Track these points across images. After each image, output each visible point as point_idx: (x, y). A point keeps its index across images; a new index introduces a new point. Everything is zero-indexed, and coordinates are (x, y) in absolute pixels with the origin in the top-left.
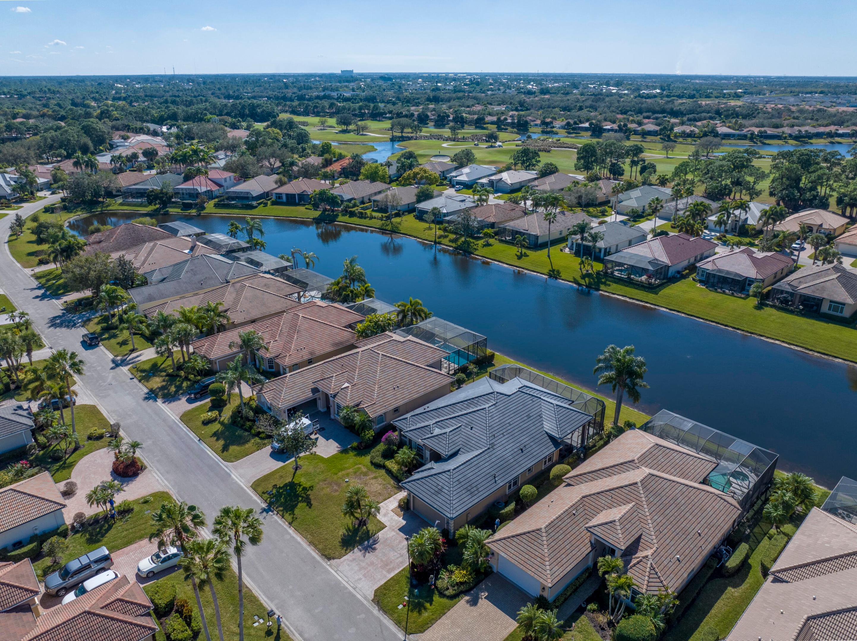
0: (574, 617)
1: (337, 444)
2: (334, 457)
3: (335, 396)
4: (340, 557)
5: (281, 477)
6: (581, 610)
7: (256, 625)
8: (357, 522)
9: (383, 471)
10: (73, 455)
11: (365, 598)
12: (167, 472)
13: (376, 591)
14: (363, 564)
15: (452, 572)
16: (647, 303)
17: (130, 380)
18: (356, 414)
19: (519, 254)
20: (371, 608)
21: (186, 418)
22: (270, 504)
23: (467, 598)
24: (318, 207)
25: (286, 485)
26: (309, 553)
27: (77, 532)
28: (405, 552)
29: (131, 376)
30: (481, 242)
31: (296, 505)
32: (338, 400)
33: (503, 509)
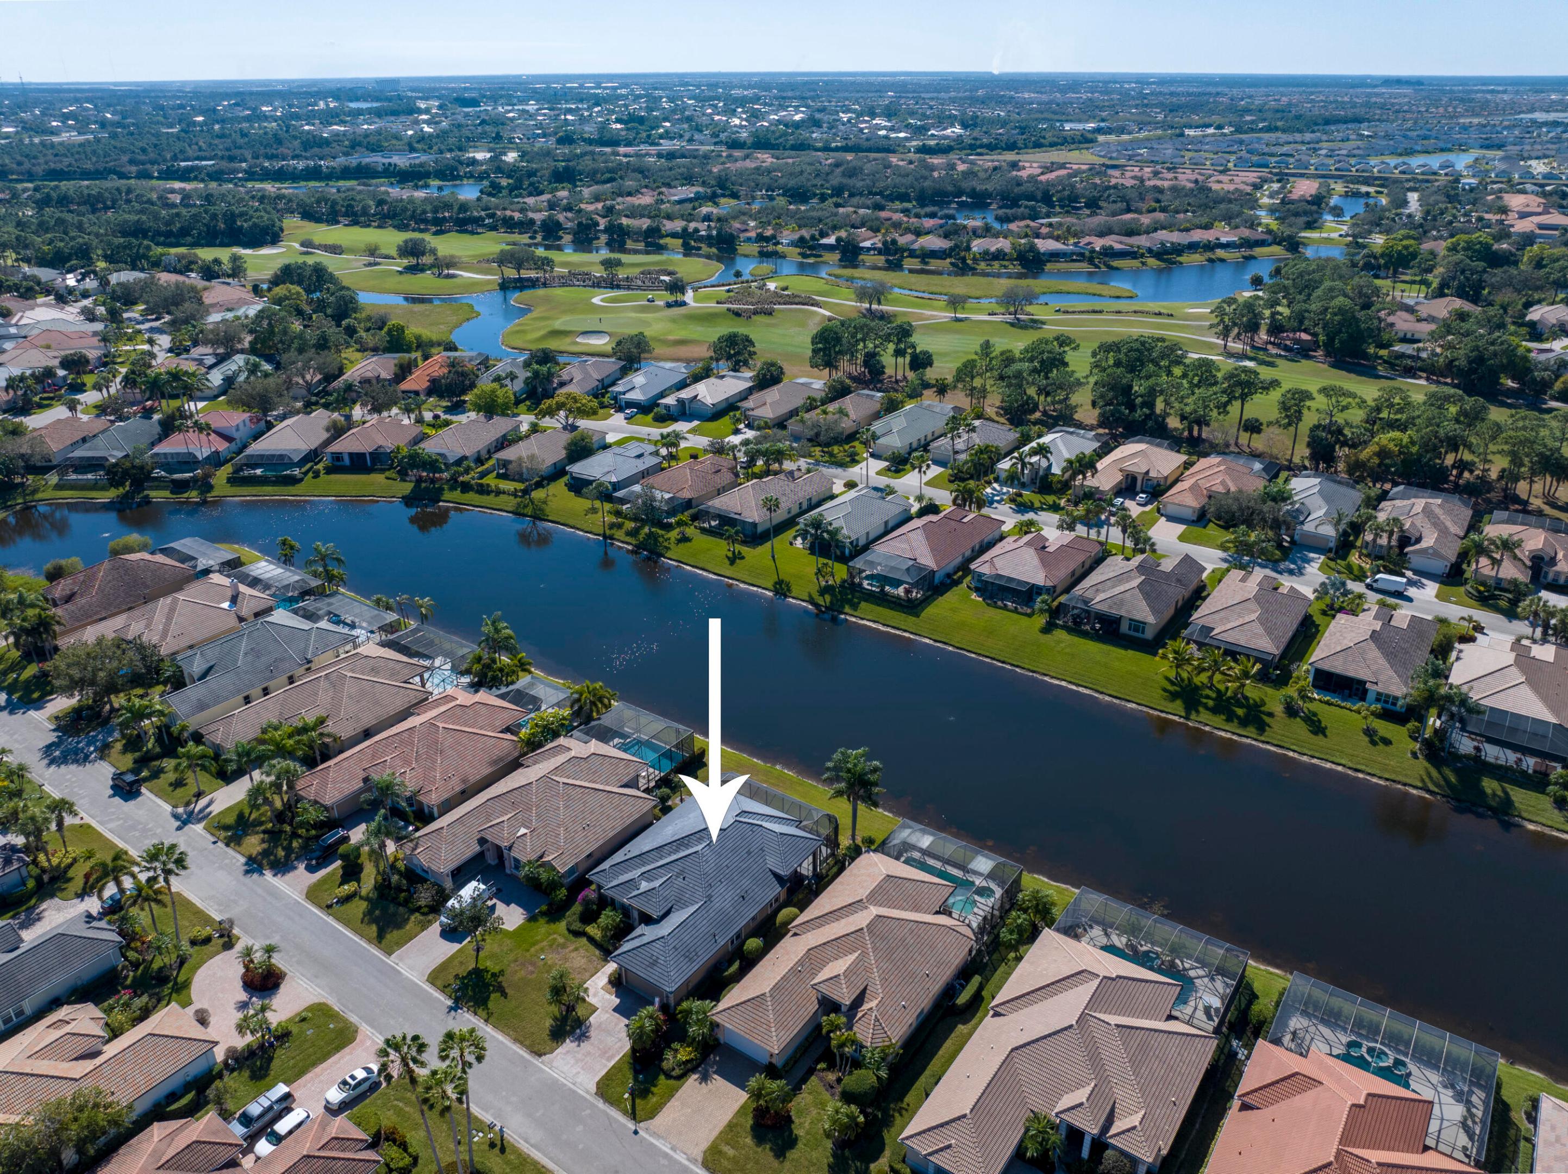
0: (804, 1080)
1: (521, 910)
2: (521, 928)
3: (510, 848)
4: (552, 1052)
5: (461, 963)
6: (811, 1071)
7: (476, 1139)
8: (564, 1008)
9: (584, 940)
10: (183, 971)
11: (587, 1092)
12: (316, 977)
13: (598, 1083)
14: (579, 1056)
15: (676, 1051)
16: (905, 631)
17: (212, 846)
18: (541, 870)
19: (730, 554)
20: (596, 1102)
21: (312, 894)
22: (457, 1000)
23: (695, 1076)
24: (407, 475)
25: (470, 973)
26: (515, 1052)
27: (233, 1070)
28: (624, 1035)
29: (213, 839)
30: (674, 534)
31: (488, 997)
32: (514, 854)
33: (726, 970)
